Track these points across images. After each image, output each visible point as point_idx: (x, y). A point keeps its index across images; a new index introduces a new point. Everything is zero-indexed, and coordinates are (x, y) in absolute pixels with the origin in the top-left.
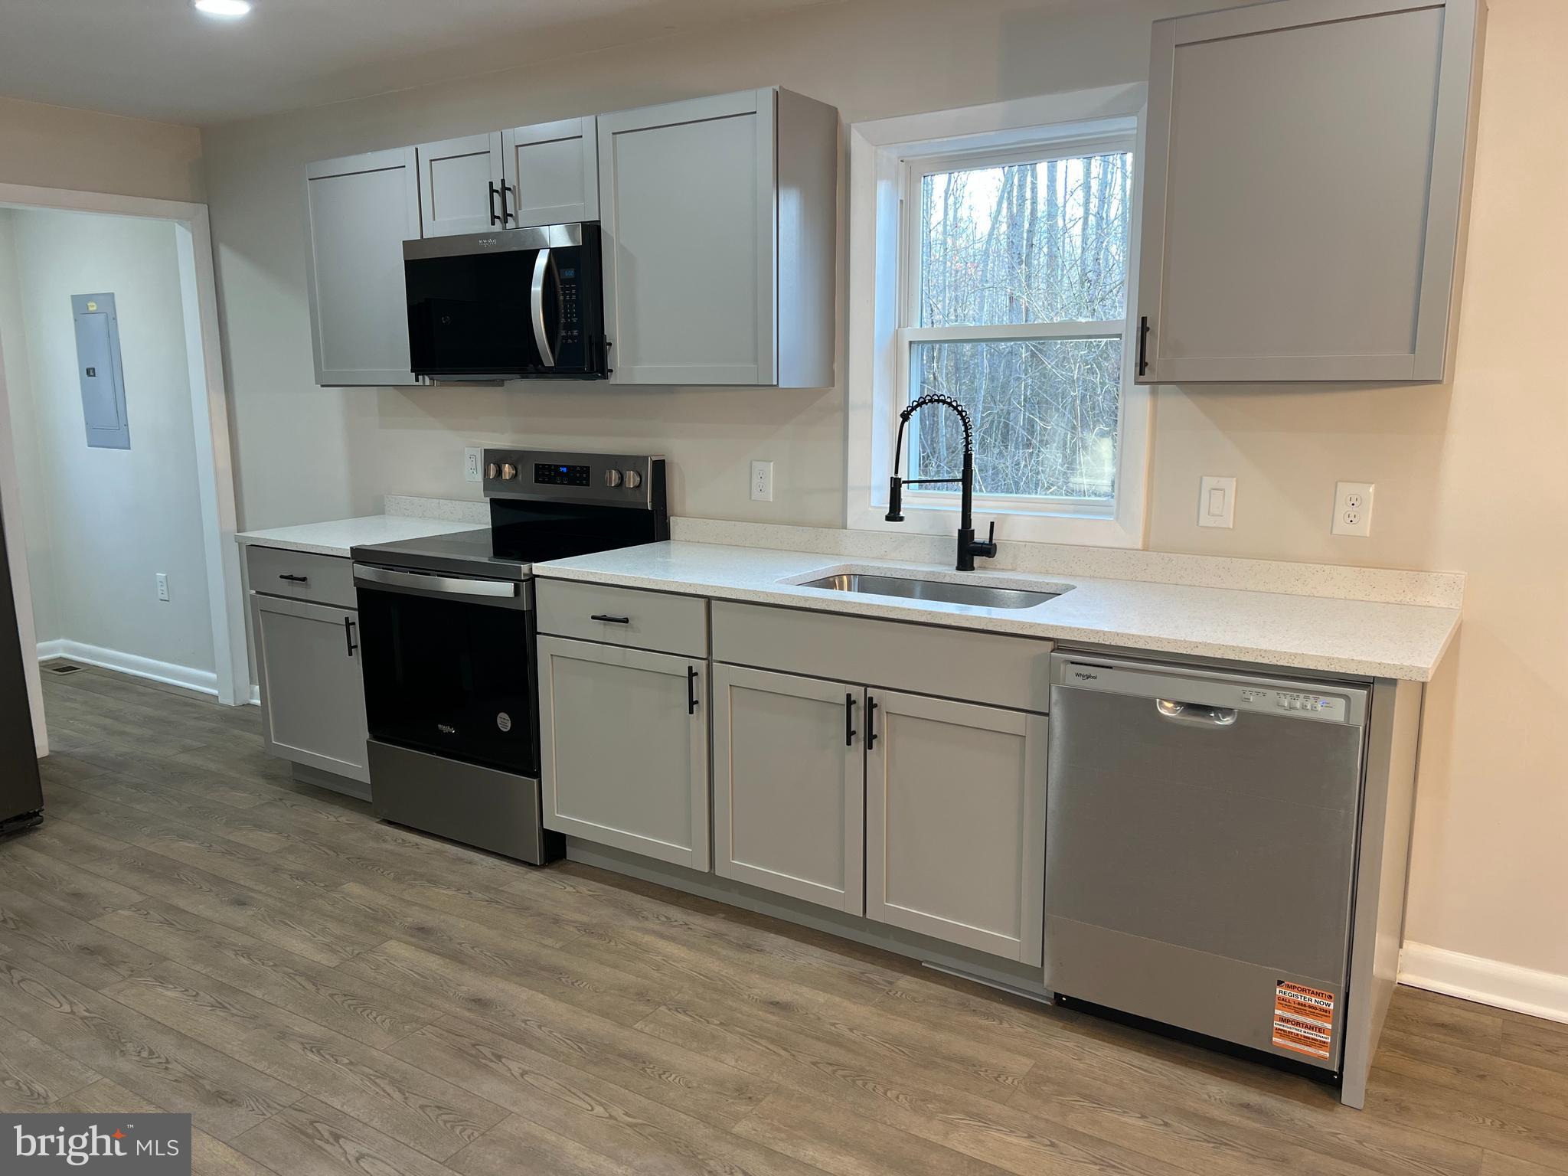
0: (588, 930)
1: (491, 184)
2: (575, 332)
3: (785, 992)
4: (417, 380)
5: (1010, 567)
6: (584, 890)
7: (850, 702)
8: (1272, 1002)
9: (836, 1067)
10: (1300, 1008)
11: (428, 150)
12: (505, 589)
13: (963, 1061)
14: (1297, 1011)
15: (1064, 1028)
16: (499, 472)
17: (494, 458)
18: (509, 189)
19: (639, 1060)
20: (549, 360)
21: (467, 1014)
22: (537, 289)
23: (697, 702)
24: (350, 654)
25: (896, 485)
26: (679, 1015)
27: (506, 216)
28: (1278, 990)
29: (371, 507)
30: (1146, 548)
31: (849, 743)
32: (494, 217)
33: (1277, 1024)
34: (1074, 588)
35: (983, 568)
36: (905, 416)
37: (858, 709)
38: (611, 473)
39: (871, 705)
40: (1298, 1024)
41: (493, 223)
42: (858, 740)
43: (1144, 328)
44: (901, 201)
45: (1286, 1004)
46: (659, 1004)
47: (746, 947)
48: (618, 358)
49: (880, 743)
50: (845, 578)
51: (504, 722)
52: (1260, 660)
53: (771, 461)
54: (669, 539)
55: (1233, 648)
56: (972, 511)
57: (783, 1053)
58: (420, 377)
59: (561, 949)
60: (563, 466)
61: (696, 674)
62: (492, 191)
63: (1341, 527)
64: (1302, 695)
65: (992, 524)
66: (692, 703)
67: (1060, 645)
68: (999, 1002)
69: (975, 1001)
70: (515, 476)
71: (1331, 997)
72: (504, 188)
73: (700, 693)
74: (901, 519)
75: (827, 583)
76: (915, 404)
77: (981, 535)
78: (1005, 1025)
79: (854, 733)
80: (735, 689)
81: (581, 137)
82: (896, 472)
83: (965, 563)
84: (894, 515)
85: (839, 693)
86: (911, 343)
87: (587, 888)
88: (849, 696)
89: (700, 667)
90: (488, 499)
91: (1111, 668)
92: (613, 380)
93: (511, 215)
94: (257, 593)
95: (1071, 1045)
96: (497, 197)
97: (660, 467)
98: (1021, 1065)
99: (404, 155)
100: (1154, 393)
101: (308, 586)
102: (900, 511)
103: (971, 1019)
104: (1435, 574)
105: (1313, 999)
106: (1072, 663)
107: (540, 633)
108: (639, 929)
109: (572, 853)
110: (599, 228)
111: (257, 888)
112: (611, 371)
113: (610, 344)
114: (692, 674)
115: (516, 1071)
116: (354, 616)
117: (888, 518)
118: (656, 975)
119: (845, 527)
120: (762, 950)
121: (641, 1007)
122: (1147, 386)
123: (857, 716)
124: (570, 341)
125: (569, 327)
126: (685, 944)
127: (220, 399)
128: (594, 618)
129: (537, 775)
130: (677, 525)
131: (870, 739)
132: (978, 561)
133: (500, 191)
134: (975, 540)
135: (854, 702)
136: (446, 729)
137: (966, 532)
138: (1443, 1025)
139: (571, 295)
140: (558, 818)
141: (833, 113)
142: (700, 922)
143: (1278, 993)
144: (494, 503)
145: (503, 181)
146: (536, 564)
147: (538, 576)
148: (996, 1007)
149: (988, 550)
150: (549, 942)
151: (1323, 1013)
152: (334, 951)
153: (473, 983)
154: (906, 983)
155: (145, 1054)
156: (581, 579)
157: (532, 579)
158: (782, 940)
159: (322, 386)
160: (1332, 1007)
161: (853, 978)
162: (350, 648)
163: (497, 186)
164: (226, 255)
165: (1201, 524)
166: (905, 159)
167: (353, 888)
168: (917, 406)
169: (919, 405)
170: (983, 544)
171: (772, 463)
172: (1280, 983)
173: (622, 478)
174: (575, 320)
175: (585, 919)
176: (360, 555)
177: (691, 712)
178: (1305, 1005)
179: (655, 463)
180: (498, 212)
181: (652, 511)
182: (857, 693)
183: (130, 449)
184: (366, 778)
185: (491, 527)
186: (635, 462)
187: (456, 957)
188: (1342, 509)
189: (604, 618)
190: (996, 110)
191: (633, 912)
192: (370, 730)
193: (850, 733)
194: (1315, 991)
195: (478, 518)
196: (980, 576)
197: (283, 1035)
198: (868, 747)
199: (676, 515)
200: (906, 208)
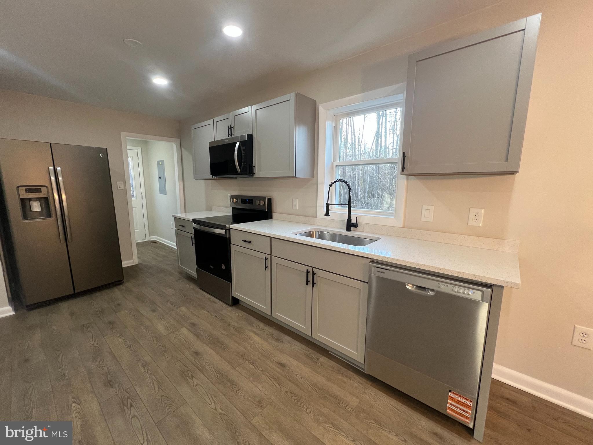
0: (236, 329)
1: (228, 126)
2: (246, 164)
3: (285, 359)
4: (213, 177)
5: (362, 231)
6: (240, 314)
7: (308, 272)
8: (447, 397)
9: (293, 395)
10: (458, 402)
11: (216, 119)
12: (222, 232)
13: (335, 397)
14: (457, 403)
16: (233, 200)
17: (233, 197)
18: (232, 127)
19: (233, 383)
20: (239, 171)
21: (191, 358)
22: (236, 152)
23: (267, 267)
24: (193, 246)
25: (328, 205)
26: (251, 365)
27: (231, 134)
28: (449, 393)
30: (404, 227)
31: (307, 285)
32: (229, 135)
33: (448, 405)
34: (381, 239)
35: (354, 231)
36: (331, 185)
37: (310, 274)
38: (257, 201)
39: (314, 274)
40: (457, 407)
41: (229, 136)
42: (310, 284)
43: (404, 156)
44: (334, 126)
45: (452, 399)
46: (246, 360)
47: (279, 340)
48: (256, 170)
49: (317, 286)
50: (314, 232)
51: (223, 267)
52: (445, 273)
53: (297, 198)
54: (272, 219)
55: (435, 268)
56: (351, 213)
57: (278, 386)
58: (214, 177)
59: (226, 335)
60: (247, 199)
61: (267, 259)
62: (228, 128)
63: (471, 223)
64: (462, 288)
65: (357, 218)
66: (266, 267)
67: (373, 261)
68: (351, 371)
69: (343, 369)
70: (237, 202)
71: (471, 401)
72: (231, 127)
73: (268, 264)
74: (329, 216)
75: (309, 233)
76: (334, 182)
77: (353, 221)
78: (352, 382)
79: (309, 281)
80: (277, 264)
81: (248, 112)
82: (328, 202)
83: (349, 229)
84: (327, 214)
85: (305, 269)
86: (336, 166)
87: (241, 313)
88: (307, 270)
89: (268, 257)
91: (390, 270)
92: (255, 176)
93: (233, 134)
94: (177, 229)
95: (373, 393)
96: (230, 130)
97: (270, 200)
98: (354, 402)
99: (211, 121)
100: (407, 179)
101: (185, 228)
102: (329, 213)
103: (341, 377)
104: (508, 241)
105: (464, 401)
106: (376, 267)
107: (231, 244)
108: (250, 330)
109: (239, 303)
110: (252, 135)
111: (160, 306)
112: (255, 174)
113: (254, 167)
114: (266, 259)
115: (195, 383)
116: (193, 236)
117: (325, 215)
118: (249, 348)
119: (316, 217)
120: (283, 341)
121: (241, 361)
122: (405, 176)
123: (310, 276)
124: (244, 166)
125: (244, 162)
126: (261, 337)
127: (181, 183)
128: (242, 241)
129: (231, 282)
130: (274, 215)
131: (313, 284)
132: (352, 228)
133: (230, 128)
134: (352, 222)
135: (309, 272)
136: (212, 267)
137: (349, 220)
139: (244, 153)
140: (236, 294)
141: (315, 102)
142: (268, 329)
143: (449, 394)
144: (233, 208)
145: (231, 125)
146: (231, 225)
147: (231, 228)
148: (350, 373)
149: (356, 225)
150: (224, 332)
151: (468, 406)
152: (168, 330)
153: (198, 345)
154: (323, 359)
155: (101, 362)
156: (240, 230)
157: (230, 229)
158: (289, 338)
159: (196, 179)
160: (471, 405)
161: (307, 356)
162: (193, 244)
163: (229, 127)
164: (183, 150)
165: (422, 220)
166: (336, 115)
167: (183, 309)
168: (334, 183)
169: (335, 182)
170: (354, 224)
171: (298, 199)
172: (450, 391)
173: (260, 202)
174: (245, 160)
175: (237, 325)
176: (195, 221)
177: (266, 270)
178: (460, 402)
179: (268, 199)
180: (230, 134)
181: (267, 211)
182: (310, 269)
183: (166, 194)
184: (196, 277)
185: (232, 214)
186: (264, 198)
187: (197, 335)
188: (472, 216)
189: (245, 241)
190: (359, 96)
191: (251, 324)
192: (197, 264)
193: (307, 281)
194: (465, 397)
195: (229, 212)
196: (354, 233)
197: (139, 360)
198: (313, 286)
199: (274, 213)
200: (336, 128)
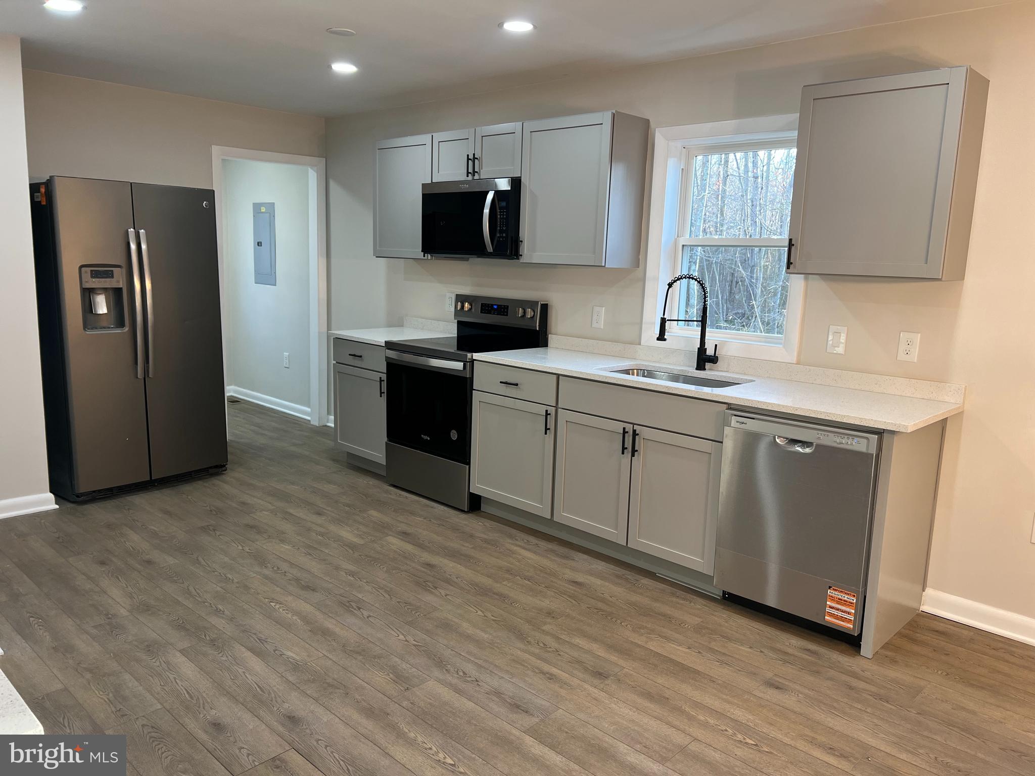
0: (486, 541)
1: (468, 155)
2: (504, 235)
3: (580, 578)
4: (424, 256)
5: (725, 370)
6: (487, 525)
7: (625, 432)
8: (825, 597)
9: (599, 610)
10: (840, 601)
11: (438, 136)
12: (459, 366)
13: (664, 615)
14: (838, 603)
15: (723, 609)
16: (463, 307)
17: (461, 299)
18: (477, 158)
19: (502, 597)
20: (490, 248)
21: (423, 569)
22: (486, 211)
23: (549, 429)
24: (381, 396)
25: (663, 321)
26: (525, 581)
27: (475, 172)
28: (829, 591)
29: (396, 322)
30: (798, 363)
31: (623, 453)
32: (468, 173)
33: (828, 609)
34: (755, 381)
35: (710, 369)
36: (670, 285)
37: (629, 436)
38: (519, 310)
39: (635, 434)
40: (838, 609)
41: (468, 176)
42: (628, 453)
43: (791, 245)
44: (682, 169)
45: (833, 599)
46: (516, 576)
47: (565, 557)
48: (525, 249)
49: (639, 454)
50: (635, 371)
51: (454, 435)
52: (827, 418)
53: (603, 307)
54: (547, 346)
55: (814, 412)
56: (706, 338)
57: (574, 602)
58: (426, 255)
59: (471, 548)
60: (495, 305)
61: (550, 414)
62: (468, 159)
63: (902, 356)
64: (846, 437)
65: (716, 345)
66: (547, 429)
67: (730, 406)
68: (693, 595)
69: (679, 592)
70: (470, 309)
71: (854, 596)
72: (474, 158)
73: (551, 425)
74: (665, 340)
75: (627, 372)
76: (676, 279)
77: (710, 352)
78: (692, 604)
79: (626, 448)
80: (568, 423)
81: (515, 133)
82: (664, 315)
83: (700, 366)
84: (661, 337)
85: (619, 427)
86: (683, 246)
87: (488, 523)
88: (624, 429)
89: (552, 410)
90: (456, 321)
91: (754, 419)
92: (522, 260)
93: (477, 172)
94: (337, 362)
95: (724, 616)
96: (470, 162)
97: (545, 308)
98: (694, 620)
99: (426, 138)
100: (806, 279)
101: (362, 360)
102: (664, 335)
103: (674, 599)
104: (949, 384)
105: (846, 597)
106: (735, 415)
107: (475, 390)
108: (512, 544)
109: (484, 507)
110: (520, 180)
111: (327, 508)
112: (521, 255)
113: (522, 241)
114: (547, 414)
115: (443, 594)
116: (384, 377)
117: (658, 339)
118: (517, 563)
119: (640, 345)
120: (574, 560)
121: (507, 576)
122: (803, 275)
123: (629, 440)
124: (501, 239)
125: (501, 232)
126: (535, 553)
127: (324, 261)
128: (501, 382)
129: (469, 464)
130: (552, 339)
131: (634, 451)
132: (708, 365)
133: (472, 160)
134: (707, 354)
135: (627, 432)
136: (426, 437)
137: (702, 350)
138: (937, 631)
139: (503, 215)
140: (478, 487)
141: (647, 122)
142: (543, 544)
143: (829, 593)
144: (459, 323)
145: (474, 154)
146: (476, 354)
147: (476, 360)
148: (689, 596)
149: (714, 360)
150: (467, 545)
151: (850, 604)
152: (363, 538)
153: (426, 557)
154: (645, 581)
155: (275, 569)
156: (496, 362)
157: (473, 361)
158: (585, 557)
159: (377, 257)
160: (855, 601)
161: (618, 576)
162: (381, 393)
163: (471, 157)
164: (332, 184)
165: (828, 351)
166: (685, 147)
167: (373, 513)
168: (677, 280)
169: (678, 279)
170: (711, 356)
171: (604, 308)
172: (830, 587)
173: (525, 312)
174: (504, 228)
175: (486, 537)
176: (389, 345)
177: (546, 434)
178: (842, 600)
179: (542, 305)
180: (471, 170)
181: (539, 330)
182: (629, 428)
183: (275, 285)
184: (383, 462)
185: (456, 336)
186: (532, 304)
187: (422, 546)
188: (903, 347)
189: (506, 383)
190: (732, 124)
191: (511, 537)
192: (388, 436)
193: (624, 448)
194: (847, 592)
195: (450, 331)
196: (710, 373)
197: (337, 568)
198: (633, 455)
199: (552, 334)
200: (685, 173)
